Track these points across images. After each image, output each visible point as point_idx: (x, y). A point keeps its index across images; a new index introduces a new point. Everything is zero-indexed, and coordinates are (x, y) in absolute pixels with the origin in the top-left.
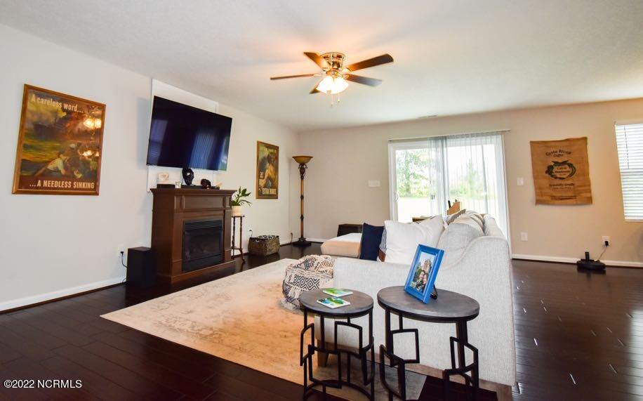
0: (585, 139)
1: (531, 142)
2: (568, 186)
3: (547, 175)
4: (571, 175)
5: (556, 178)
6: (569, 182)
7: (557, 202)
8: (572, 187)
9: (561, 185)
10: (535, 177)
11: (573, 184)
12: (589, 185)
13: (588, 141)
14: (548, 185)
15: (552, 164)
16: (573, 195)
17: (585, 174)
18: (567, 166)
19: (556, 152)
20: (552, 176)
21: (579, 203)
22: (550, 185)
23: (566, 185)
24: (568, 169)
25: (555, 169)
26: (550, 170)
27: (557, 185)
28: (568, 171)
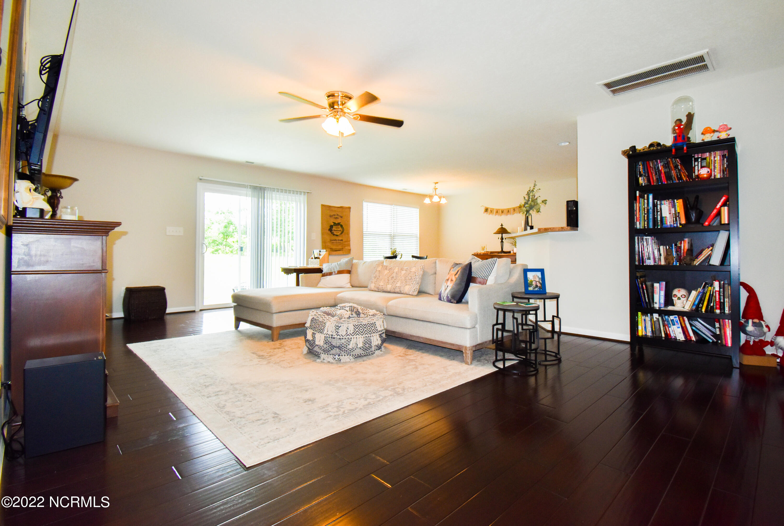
0: (350, 208)
1: (323, 206)
2: (340, 241)
3: (329, 232)
4: (341, 233)
5: (334, 235)
6: (340, 238)
7: (334, 253)
8: (341, 242)
9: (336, 240)
10: (323, 234)
11: (342, 240)
12: (350, 241)
13: (351, 209)
14: (329, 240)
15: (332, 224)
16: (342, 248)
17: (348, 234)
18: (340, 226)
19: (335, 215)
20: (332, 233)
21: (344, 253)
22: (331, 240)
23: (339, 240)
24: (340, 229)
25: (334, 228)
26: (331, 230)
27: (334, 240)
28: (340, 231)
